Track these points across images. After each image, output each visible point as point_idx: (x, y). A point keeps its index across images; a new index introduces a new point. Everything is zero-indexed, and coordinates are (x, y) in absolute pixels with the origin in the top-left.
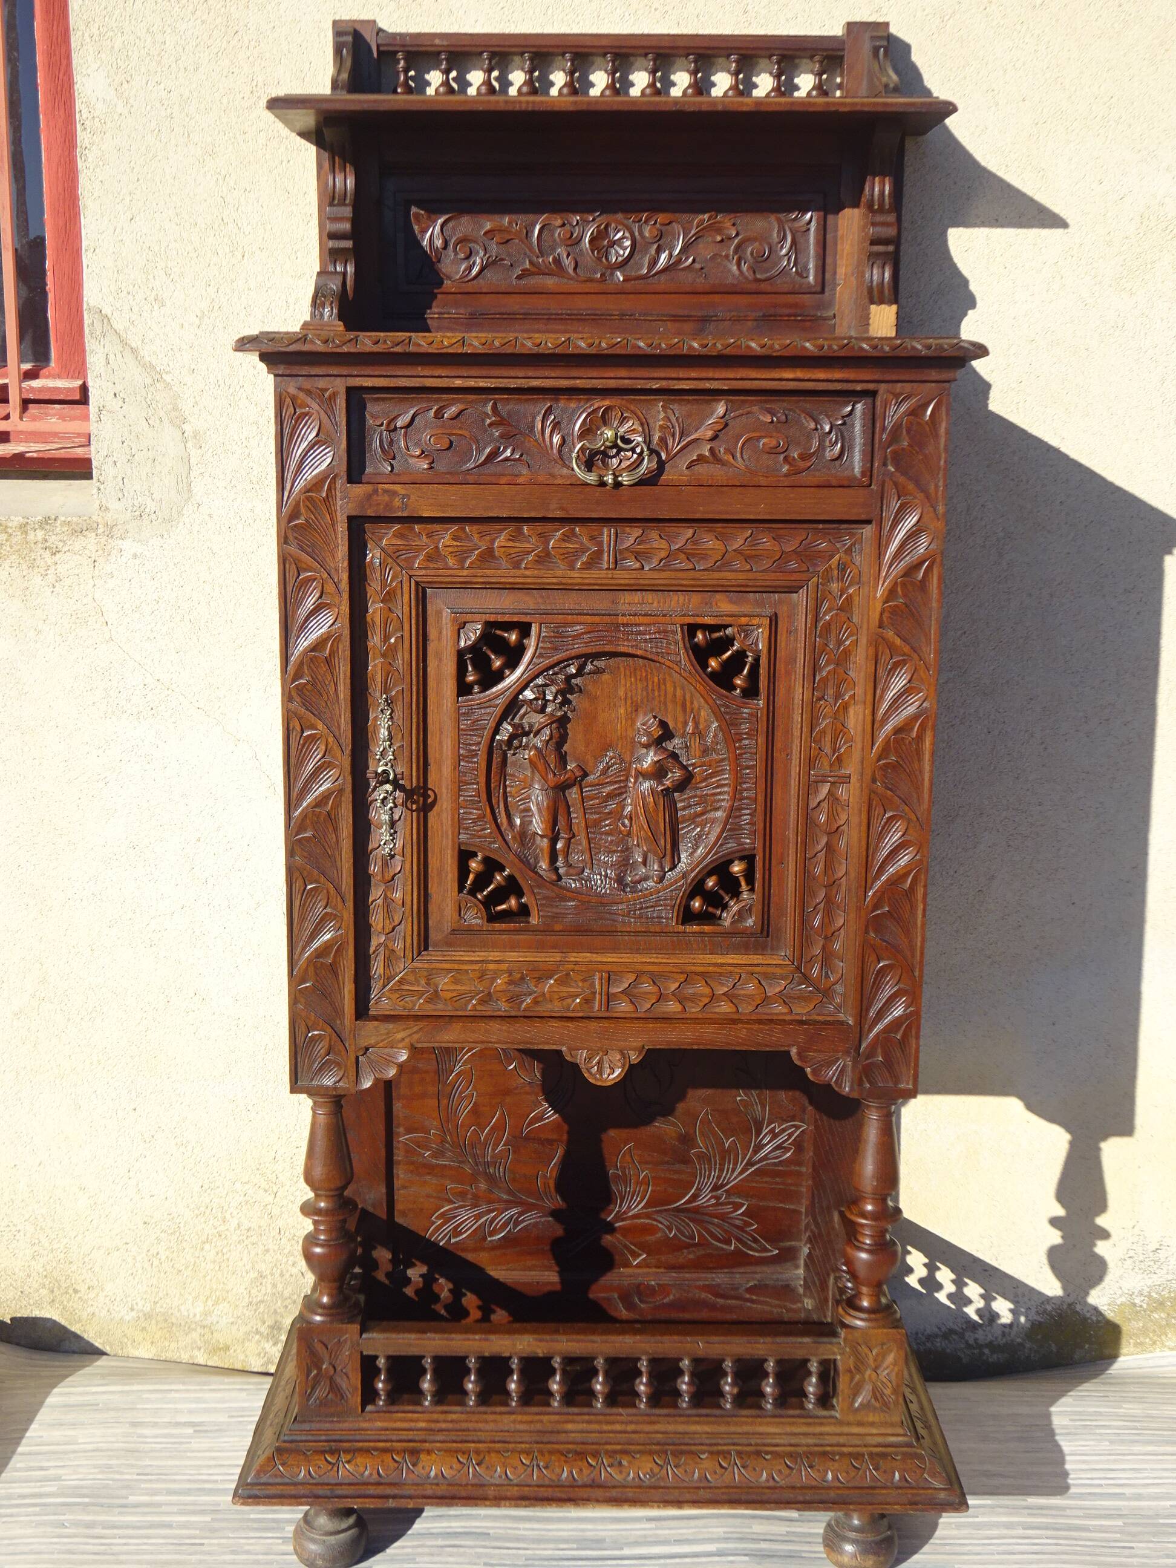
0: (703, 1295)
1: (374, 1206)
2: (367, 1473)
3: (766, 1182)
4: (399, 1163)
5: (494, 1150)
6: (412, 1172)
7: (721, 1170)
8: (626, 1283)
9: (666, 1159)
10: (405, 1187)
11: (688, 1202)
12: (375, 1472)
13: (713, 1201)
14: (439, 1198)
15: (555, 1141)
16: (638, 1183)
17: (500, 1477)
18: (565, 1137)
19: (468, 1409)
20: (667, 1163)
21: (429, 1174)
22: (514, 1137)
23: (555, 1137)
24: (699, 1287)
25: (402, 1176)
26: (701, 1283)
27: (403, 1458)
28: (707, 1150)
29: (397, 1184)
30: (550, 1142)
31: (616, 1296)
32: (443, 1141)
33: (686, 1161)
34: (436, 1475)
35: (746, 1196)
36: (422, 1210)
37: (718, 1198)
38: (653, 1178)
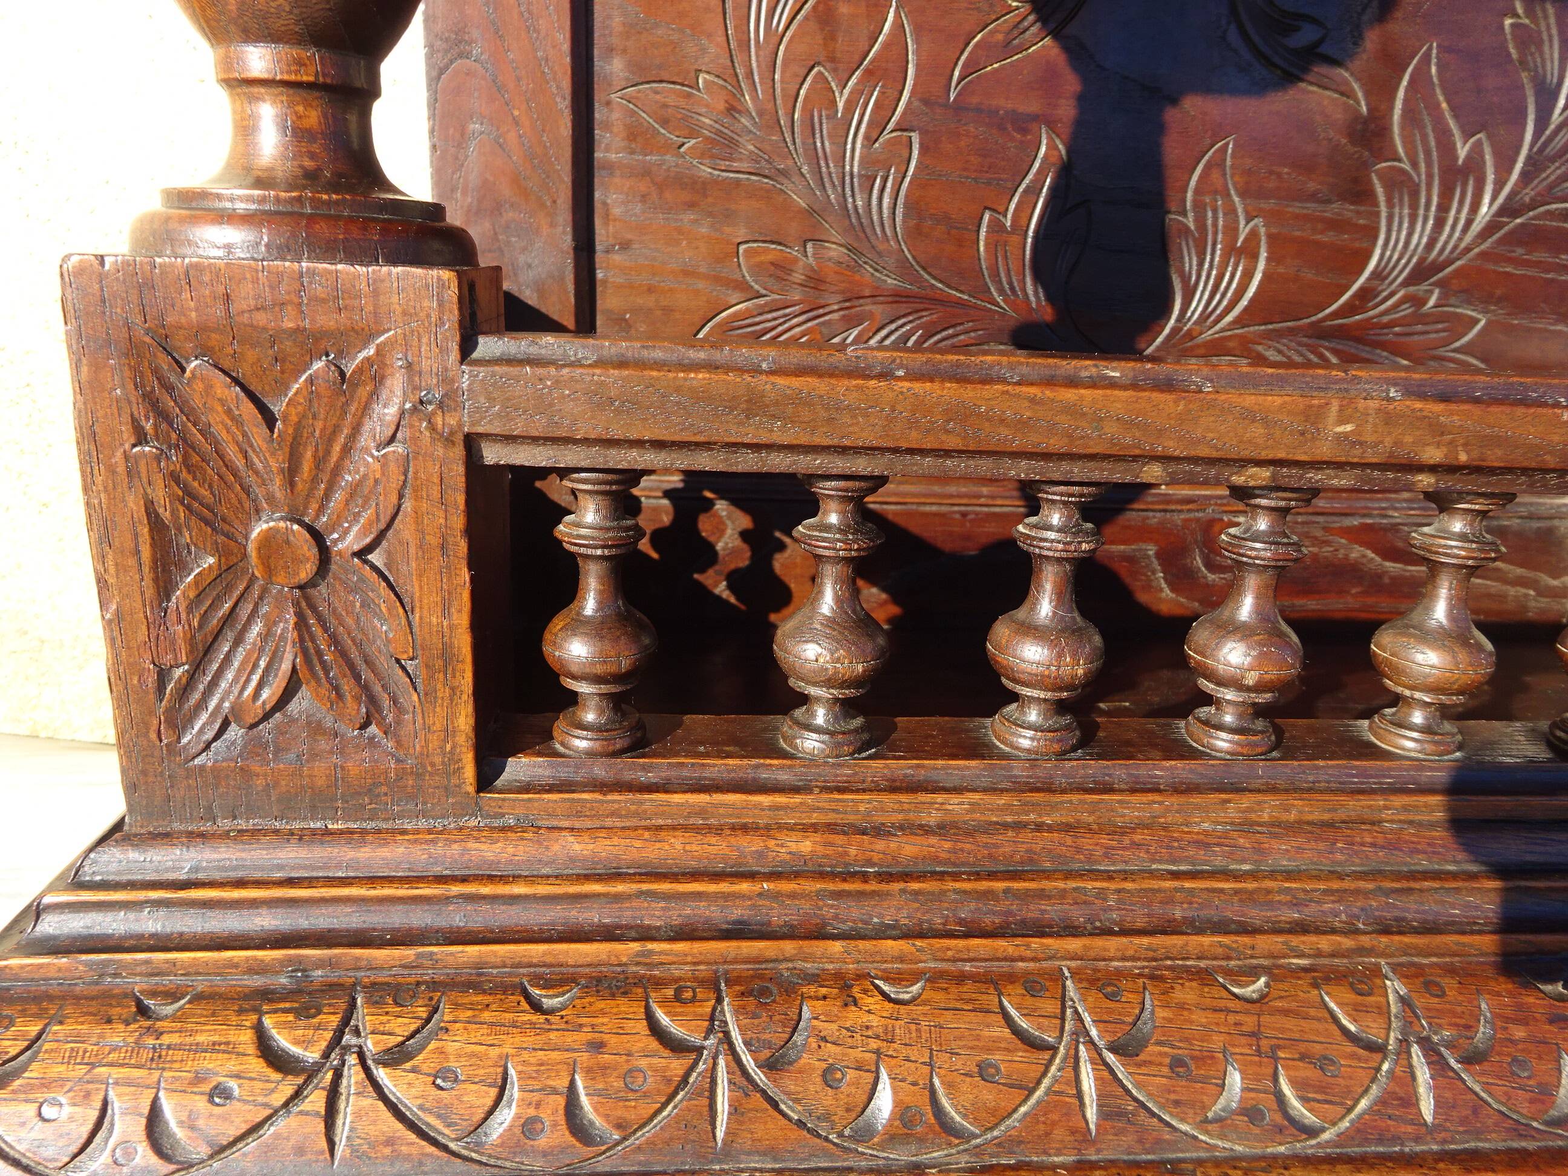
0: (1357, 552)
1: (541, 292)
2: (506, 1116)
3: (1537, 264)
4: (610, 167)
5: (870, 140)
6: (644, 198)
7: (1440, 223)
8: (1179, 519)
9: (1312, 186)
10: (625, 246)
11: (1349, 309)
12: (553, 1108)
13: (1407, 310)
14: (717, 279)
15: (1036, 118)
16: (1230, 250)
17: (1251, 1113)
18: (1067, 111)
19: (1019, 770)
20: (1313, 197)
21: (691, 205)
22: (926, 102)
23: (1032, 106)
24: (1346, 532)
25: (617, 211)
26: (1356, 522)
27: (713, 1023)
28: (1415, 165)
29: (603, 234)
30: (1024, 124)
31: (1151, 550)
32: (733, 109)
33: (1362, 194)
34: (903, 1113)
35: (1486, 300)
36: (668, 310)
37: (1418, 301)
38: (1270, 236)
